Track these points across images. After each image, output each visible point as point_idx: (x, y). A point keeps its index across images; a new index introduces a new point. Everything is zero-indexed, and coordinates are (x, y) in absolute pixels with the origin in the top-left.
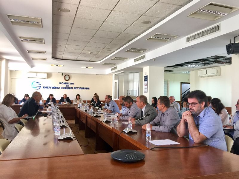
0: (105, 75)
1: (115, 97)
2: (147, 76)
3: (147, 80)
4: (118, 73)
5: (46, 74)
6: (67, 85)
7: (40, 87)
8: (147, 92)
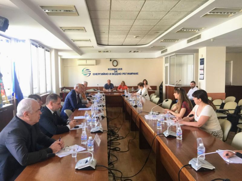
0: (154, 58)
2: (203, 59)
4: (169, 56)
5: (95, 61)
6: (116, 70)
7: (90, 74)
8: (203, 79)
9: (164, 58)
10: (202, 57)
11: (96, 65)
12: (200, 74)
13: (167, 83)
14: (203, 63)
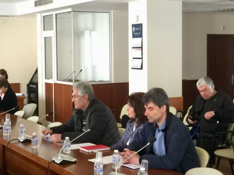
0: (13, 16)
1: (48, 76)
2: (140, 25)
3: (141, 36)
4: (54, 13)
8: (141, 68)
9: (39, 17)
10: (137, 21)
12: (134, 58)
13: (52, 78)
14: (139, 33)
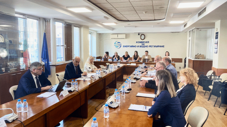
0: (180, 32)
3: (218, 38)
4: (191, 30)
5: (125, 35)
7: (121, 46)
9: (188, 31)
10: (217, 31)
11: (126, 38)
